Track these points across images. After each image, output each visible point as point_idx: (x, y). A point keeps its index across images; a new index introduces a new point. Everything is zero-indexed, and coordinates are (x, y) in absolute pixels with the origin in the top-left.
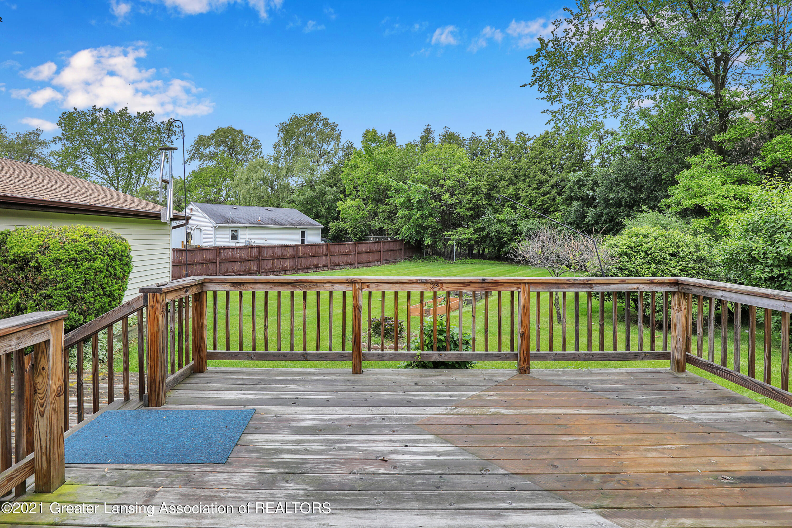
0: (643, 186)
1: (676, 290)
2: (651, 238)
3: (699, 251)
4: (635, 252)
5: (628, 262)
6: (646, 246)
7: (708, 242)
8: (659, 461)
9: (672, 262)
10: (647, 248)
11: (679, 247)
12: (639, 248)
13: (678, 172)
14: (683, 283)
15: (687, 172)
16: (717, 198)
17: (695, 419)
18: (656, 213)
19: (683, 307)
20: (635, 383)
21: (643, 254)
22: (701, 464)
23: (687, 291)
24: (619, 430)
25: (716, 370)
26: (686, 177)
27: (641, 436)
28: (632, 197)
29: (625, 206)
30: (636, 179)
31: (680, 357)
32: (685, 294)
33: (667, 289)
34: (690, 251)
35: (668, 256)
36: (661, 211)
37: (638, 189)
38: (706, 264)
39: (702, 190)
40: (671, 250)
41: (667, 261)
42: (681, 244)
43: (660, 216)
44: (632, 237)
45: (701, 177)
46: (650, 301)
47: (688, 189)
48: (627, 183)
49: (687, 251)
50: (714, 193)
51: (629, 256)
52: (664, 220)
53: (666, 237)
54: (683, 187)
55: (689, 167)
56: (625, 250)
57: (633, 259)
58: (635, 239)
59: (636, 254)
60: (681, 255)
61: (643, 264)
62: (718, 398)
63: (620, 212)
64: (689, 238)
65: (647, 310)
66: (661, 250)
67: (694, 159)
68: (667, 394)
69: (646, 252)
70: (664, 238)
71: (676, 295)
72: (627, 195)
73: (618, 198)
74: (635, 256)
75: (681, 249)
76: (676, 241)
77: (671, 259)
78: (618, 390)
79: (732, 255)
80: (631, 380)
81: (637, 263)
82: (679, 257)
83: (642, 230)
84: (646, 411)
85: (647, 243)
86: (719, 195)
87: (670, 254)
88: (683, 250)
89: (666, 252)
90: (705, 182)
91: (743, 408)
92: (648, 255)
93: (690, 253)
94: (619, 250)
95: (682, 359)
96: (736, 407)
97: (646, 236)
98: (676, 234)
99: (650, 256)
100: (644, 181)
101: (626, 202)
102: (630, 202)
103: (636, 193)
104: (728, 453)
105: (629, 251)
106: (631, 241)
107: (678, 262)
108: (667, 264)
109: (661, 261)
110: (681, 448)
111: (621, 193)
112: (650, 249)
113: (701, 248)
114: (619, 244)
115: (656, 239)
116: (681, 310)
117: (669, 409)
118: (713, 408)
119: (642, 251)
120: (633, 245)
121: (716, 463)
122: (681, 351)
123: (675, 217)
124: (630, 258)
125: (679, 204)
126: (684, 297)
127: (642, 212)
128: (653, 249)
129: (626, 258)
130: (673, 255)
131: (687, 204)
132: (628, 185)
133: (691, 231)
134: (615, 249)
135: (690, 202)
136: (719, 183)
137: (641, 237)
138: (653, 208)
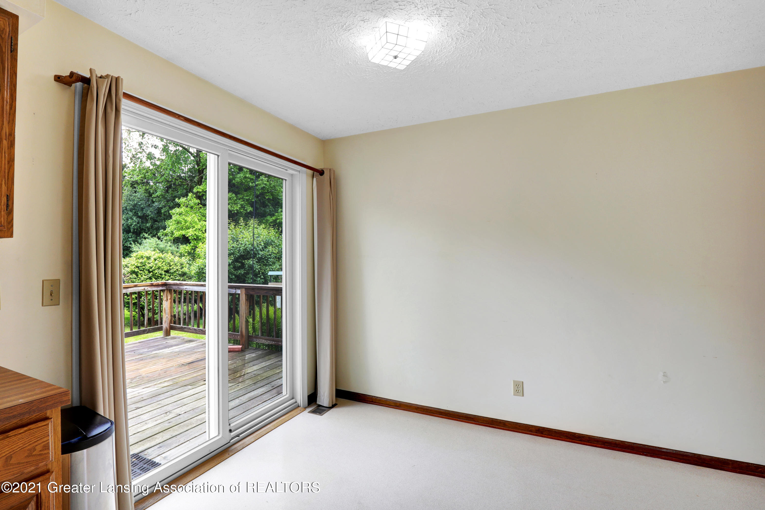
0: (148, 216)
1: (165, 289)
2: (152, 259)
3: (182, 268)
4: (141, 270)
5: (135, 278)
6: (149, 265)
7: (189, 262)
8: (157, 368)
9: (166, 277)
10: (150, 267)
11: (170, 266)
12: (144, 267)
13: (172, 208)
14: (169, 284)
15: (177, 210)
16: (195, 231)
17: (173, 351)
18: (156, 239)
19: (169, 298)
20: (144, 345)
21: (147, 272)
22: (174, 364)
23: (171, 288)
24: (137, 364)
25: (184, 329)
26: (177, 214)
27: (148, 363)
28: (139, 225)
29: (134, 233)
30: (142, 209)
31: (167, 327)
32: (170, 290)
33: (161, 288)
34: (177, 268)
35: (163, 273)
36: (159, 238)
37: (144, 218)
38: (187, 277)
39: (187, 224)
40: (166, 268)
41: (163, 276)
42: (172, 263)
43: (159, 242)
44: (139, 258)
45: (187, 214)
46: (151, 307)
47: (178, 223)
48: (135, 213)
49: (175, 268)
50: (194, 227)
51: (136, 273)
52: (162, 245)
53: (162, 259)
54: (175, 221)
55: (178, 205)
56: (133, 269)
57: (140, 276)
58: (141, 261)
59: (141, 272)
60: (172, 271)
61: (147, 279)
62: (184, 342)
63: (129, 238)
64: (177, 259)
65: (150, 314)
66: (159, 268)
67: (183, 200)
68: (161, 346)
69: (148, 270)
70: (161, 259)
71: (165, 292)
72: (135, 223)
73: (127, 225)
74: (141, 274)
75: (172, 267)
76: (169, 261)
77: (165, 275)
78: (134, 350)
79: (199, 269)
80: (143, 345)
81: (142, 279)
82: (171, 273)
83: (147, 254)
84: (150, 354)
85: (149, 263)
86: (197, 229)
87: (165, 271)
88: (173, 268)
89: (162, 270)
90: (189, 219)
91: (194, 343)
92: (150, 272)
93: (177, 270)
94: (129, 270)
95: (169, 328)
96: (191, 343)
97: (148, 258)
98: (169, 257)
99: (151, 273)
100: (148, 212)
101: (134, 229)
102: (137, 229)
103: (142, 222)
104: (186, 358)
105: (136, 270)
106: (138, 262)
107: (170, 276)
108: (163, 278)
109: (159, 276)
110: (166, 362)
111: (130, 221)
112: (151, 268)
113: (184, 266)
114: (129, 265)
115: (155, 260)
116: (168, 300)
117: (161, 351)
118: (182, 346)
119: (146, 270)
120: (139, 265)
121: (180, 362)
122: (168, 324)
123: (169, 243)
124: (137, 276)
125: (172, 233)
126: (169, 291)
127: (145, 238)
128: (153, 268)
129: (134, 276)
130: (167, 271)
131: (177, 234)
132: (136, 214)
133: (178, 254)
134: (126, 268)
135: (180, 233)
136: (196, 220)
137: (145, 259)
138: (154, 236)
